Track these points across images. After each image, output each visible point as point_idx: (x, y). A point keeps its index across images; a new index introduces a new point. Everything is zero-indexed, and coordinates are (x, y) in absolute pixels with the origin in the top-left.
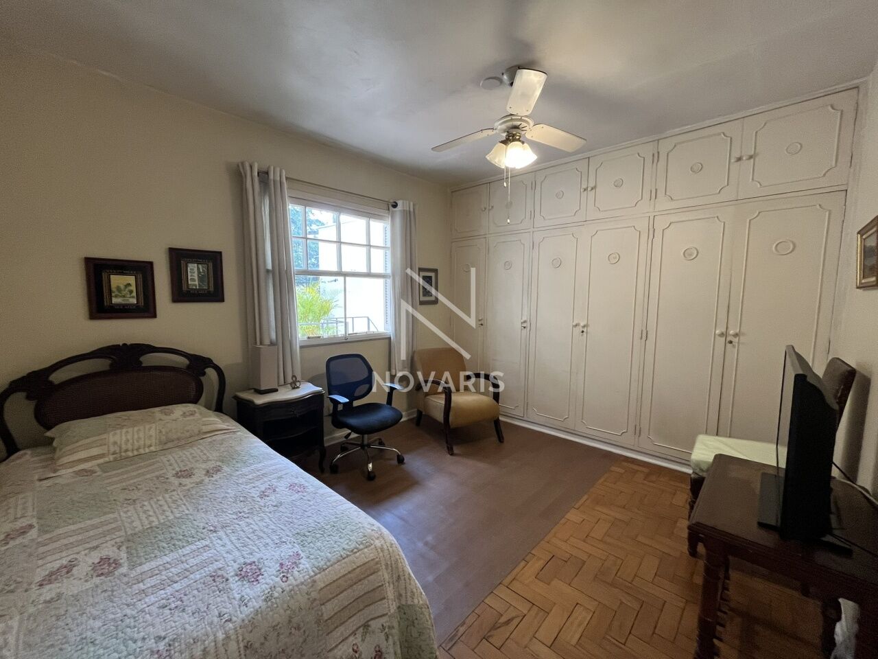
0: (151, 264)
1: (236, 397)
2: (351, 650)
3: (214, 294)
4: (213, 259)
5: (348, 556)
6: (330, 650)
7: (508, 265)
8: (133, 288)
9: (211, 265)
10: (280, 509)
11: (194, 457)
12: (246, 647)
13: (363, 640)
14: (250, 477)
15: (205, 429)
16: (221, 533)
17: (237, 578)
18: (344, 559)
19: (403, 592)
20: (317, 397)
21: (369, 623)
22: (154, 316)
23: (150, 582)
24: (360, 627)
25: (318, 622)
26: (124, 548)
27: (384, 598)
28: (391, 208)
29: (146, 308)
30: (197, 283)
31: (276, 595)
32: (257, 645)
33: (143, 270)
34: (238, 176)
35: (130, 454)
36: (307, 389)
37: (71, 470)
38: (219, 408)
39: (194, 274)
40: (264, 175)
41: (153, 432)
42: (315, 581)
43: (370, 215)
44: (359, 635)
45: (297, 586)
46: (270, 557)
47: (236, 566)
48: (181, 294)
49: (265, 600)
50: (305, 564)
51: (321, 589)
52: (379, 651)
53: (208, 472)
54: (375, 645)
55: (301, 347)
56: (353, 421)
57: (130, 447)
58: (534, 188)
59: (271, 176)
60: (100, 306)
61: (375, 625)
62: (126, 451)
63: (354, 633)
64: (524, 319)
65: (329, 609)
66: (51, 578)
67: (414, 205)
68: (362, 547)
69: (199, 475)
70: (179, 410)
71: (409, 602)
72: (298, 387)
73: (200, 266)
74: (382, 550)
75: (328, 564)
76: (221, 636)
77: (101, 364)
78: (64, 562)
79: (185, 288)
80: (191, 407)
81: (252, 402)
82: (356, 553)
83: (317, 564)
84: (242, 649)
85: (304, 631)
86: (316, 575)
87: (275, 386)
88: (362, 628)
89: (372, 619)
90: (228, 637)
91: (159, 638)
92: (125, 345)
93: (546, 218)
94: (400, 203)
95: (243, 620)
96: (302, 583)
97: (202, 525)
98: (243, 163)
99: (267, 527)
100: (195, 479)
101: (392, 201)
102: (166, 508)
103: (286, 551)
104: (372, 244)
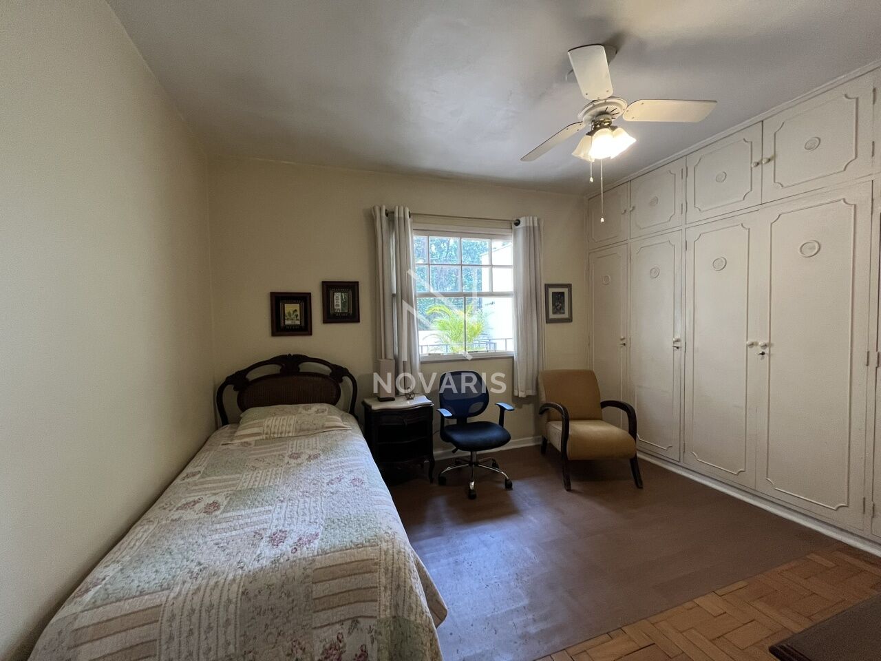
0: (309, 294)
1: (364, 403)
2: (335, 637)
3: (352, 316)
4: (352, 288)
5: (351, 548)
6: (315, 628)
7: (655, 273)
8: (298, 313)
9: (350, 292)
10: (334, 497)
11: (308, 444)
12: (243, 593)
13: (349, 633)
14: (333, 466)
15: (327, 424)
16: (284, 504)
17: (268, 539)
18: (347, 549)
19: (401, 603)
20: (426, 409)
21: (359, 619)
22: (311, 334)
23: (224, 525)
24: (348, 619)
25: (307, 596)
26: (229, 498)
27: (376, 601)
28: (513, 225)
29: (305, 329)
30: (340, 307)
31: (282, 560)
32: (251, 595)
33: (303, 299)
34: (371, 219)
35: (276, 436)
36: (421, 400)
37: (240, 441)
38: (352, 411)
39: (338, 299)
40: (390, 214)
41: (292, 422)
42: (314, 561)
43: (492, 236)
44: (347, 624)
45: (300, 559)
46: (298, 529)
47: (274, 530)
48: (330, 317)
49: (272, 562)
50: (316, 544)
51: (317, 569)
52: (365, 651)
53: (310, 457)
54: (362, 644)
55: (422, 363)
57: (276, 431)
58: (684, 177)
59: (396, 215)
60: (279, 328)
61: (364, 623)
62: (274, 433)
63: (341, 622)
64: (677, 337)
65: (319, 590)
66: (185, 507)
67: (538, 220)
68: (368, 544)
69: (304, 457)
70: (316, 407)
71: (406, 617)
72: (412, 399)
73: (343, 294)
74: (386, 553)
75: (332, 550)
76: (231, 577)
77: (275, 369)
78: (196, 498)
79: (331, 312)
80: (325, 406)
81: (370, 407)
82: (360, 548)
83: (324, 547)
84: (240, 593)
85: (293, 601)
86: (318, 555)
87: (393, 396)
88: (350, 621)
89: (360, 617)
90: (234, 580)
91: (200, 564)
92: (290, 355)
93: (702, 210)
94: (522, 220)
95: (250, 571)
96: (304, 559)
97: (278, 495)
98: (374, 208)
99: (314, 508)
100: (299, 461)
101: (515, 219)
102: (269, 478)
103: (312, 530)
104: (494, 264)
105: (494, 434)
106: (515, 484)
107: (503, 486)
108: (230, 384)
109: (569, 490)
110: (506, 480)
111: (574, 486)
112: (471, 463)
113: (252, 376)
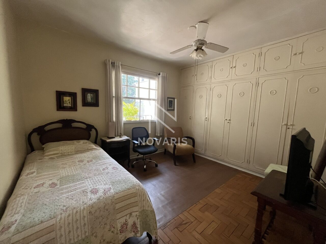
0: (76, 93)
1: (101, 139)
2: (125, 221)
3: (95, 104)
4: (95, 92)
5: (126, 190)
6: (117, 219)
7: (201, 97)
8: (70, 101)
9: (95, 94)
10: (108, 174)
11: (85, 156)
12: (89, 213)
13: (129, 218)
14: (101, 164)
15: (89, 148)
16: (88, 180)
17: (90, 192)
18: (125, 191)
19: (145, 205)
20: (128, 141)
21: (132, 213)
22: (76, 110)
23: (65, 191)
24: (128, 214)
25: (114, 209)
26: (59, 181)
27: (138, 206)
28: (158, 75)
29: (74, 108)
30: (90, 100)
31: (101, 199)
32: (93, 213)
33: (73, 95)
34: (105, 64)
35: (66, 154)
36: (125, 138)
37: (48, 157)
38: (95, 143)
39: (89, 97)
40: (113, 64)
41: (73, 148)
42: (114, 196)
43: (150, 78)
44: (128, 216)
45: (109, 197)
46: (101, 188)
47: (91, 189)
48: (85, 104)
49: (98, 200)
50: (112, 191)
51: (116, 199)
52: (135, 223)
53: (88, 161)
54: (133, 221)
55: (124, 124)
56: (140, 150)
57: (66, 152)
58: (212, 68)
59: (116, 64)
60: (60, 107)
61: (134, 214)
62: (65, 153)
63: (126, 215)
64: (206, 117)
65: (118, 206)
66: (38, 186)
67: (166, 74)
68: (132, 188)
70: (82, 142)
71: (147, 209)
72: (122, 137)
73: (91, 95)
74: (139, 190)
75: (120, 192)
76: (82, 208)
77: (59, 125)
78: (42, 182)
79: (86, 101)
80: (86, 141)
81: (106, 141)
82: (129, 190)
83: (116, 191)
84: (88, 213)
85: (109, 211)
86: (115, 194)
87: (114, 136)
89: (132, 212)
90: (84, 209)
91: (64, 206)
92: (67, 119)
93: (216, 79)
94: (161, 73)
95: (90, 205)
96: (110, 196)
97: (83, 176)
98: (106, 60)
99: (103, 179)
100: (84, 163)
101: (158, 73)
102: (73, 170)
103: (107, 186)
104: (150, 88)
105: (152, 149)
106: (159, 165)
107: (154, 166)
108: (35, 132)
109: (175, 165)
110: (156, 164)
111: (177, 164)
112: (143, 159)
113: (47, 128)
